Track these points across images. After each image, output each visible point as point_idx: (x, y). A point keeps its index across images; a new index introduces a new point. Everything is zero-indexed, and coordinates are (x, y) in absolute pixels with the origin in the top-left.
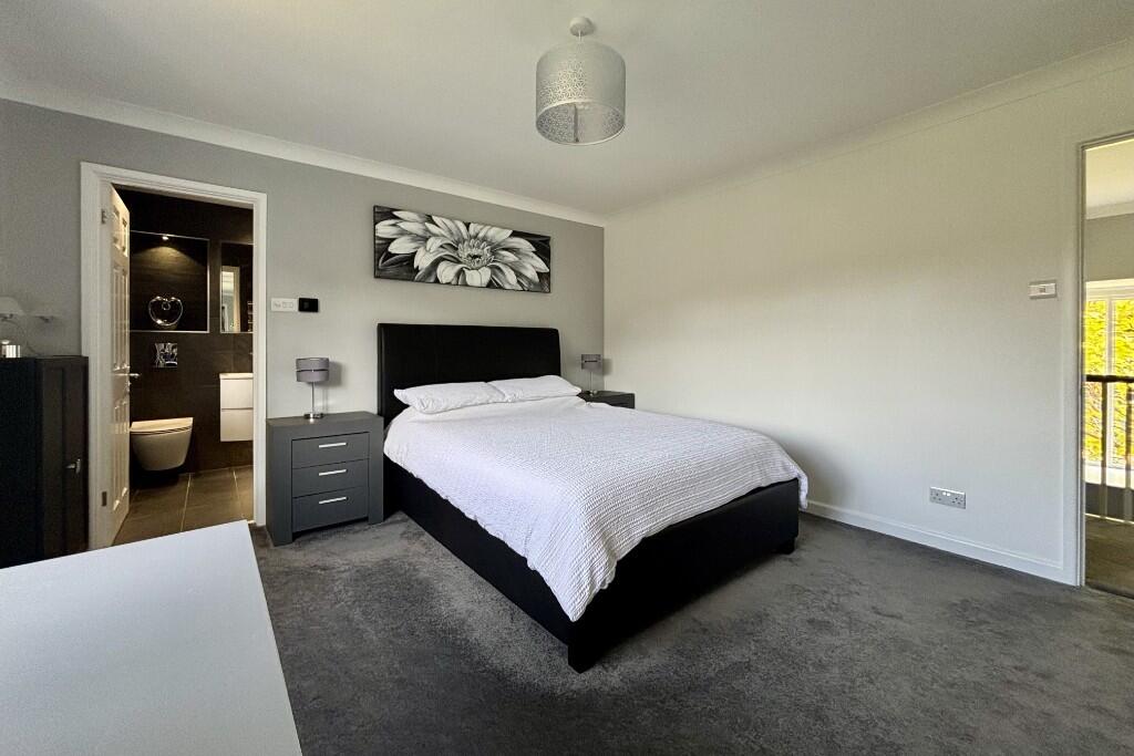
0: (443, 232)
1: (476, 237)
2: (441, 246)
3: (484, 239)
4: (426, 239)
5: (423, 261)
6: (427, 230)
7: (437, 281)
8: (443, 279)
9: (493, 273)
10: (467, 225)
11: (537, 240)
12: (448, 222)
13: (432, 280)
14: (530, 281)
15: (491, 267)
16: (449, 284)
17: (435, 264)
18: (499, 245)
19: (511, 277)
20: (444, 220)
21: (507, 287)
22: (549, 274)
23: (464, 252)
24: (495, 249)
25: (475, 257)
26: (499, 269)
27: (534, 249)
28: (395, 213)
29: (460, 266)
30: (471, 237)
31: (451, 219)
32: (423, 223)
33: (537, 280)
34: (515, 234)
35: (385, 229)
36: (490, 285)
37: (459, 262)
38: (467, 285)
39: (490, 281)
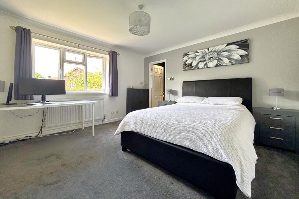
0: (200, 54)
1: (211, 52)
2: (200, 58)
3: (215, 51)
4: (195, 58)
5: (194, 64)
6: (196, 55)
7: (198, 68)
8: (200, 67)
9: (218, 61)
10: (208, 49)
11: (239, 43)
12: (202, 51)
13: (197, 68)
14: (236, 60)
15: (216, 60)
16: (202, 68)
17: (198, 64)
18: (221, 51)
19: (226, 61)
20: (201, 50)
21: (224, 64)
22: (248, 55)
23: (207, 58)
24: (219, 53)
25: (211, 58)
26: (220, 59)
27: (238, 47)
28: (188, 54)
29: (205, 62)
30: (209, 52)
31: (203, 49)
32: (195, 54)
33: (240, 58)
34: (228, 45)
35: (185, 58)
36: (217, 66)
37: (205, 61)
38: (208, 67)
39: (217, 64)
